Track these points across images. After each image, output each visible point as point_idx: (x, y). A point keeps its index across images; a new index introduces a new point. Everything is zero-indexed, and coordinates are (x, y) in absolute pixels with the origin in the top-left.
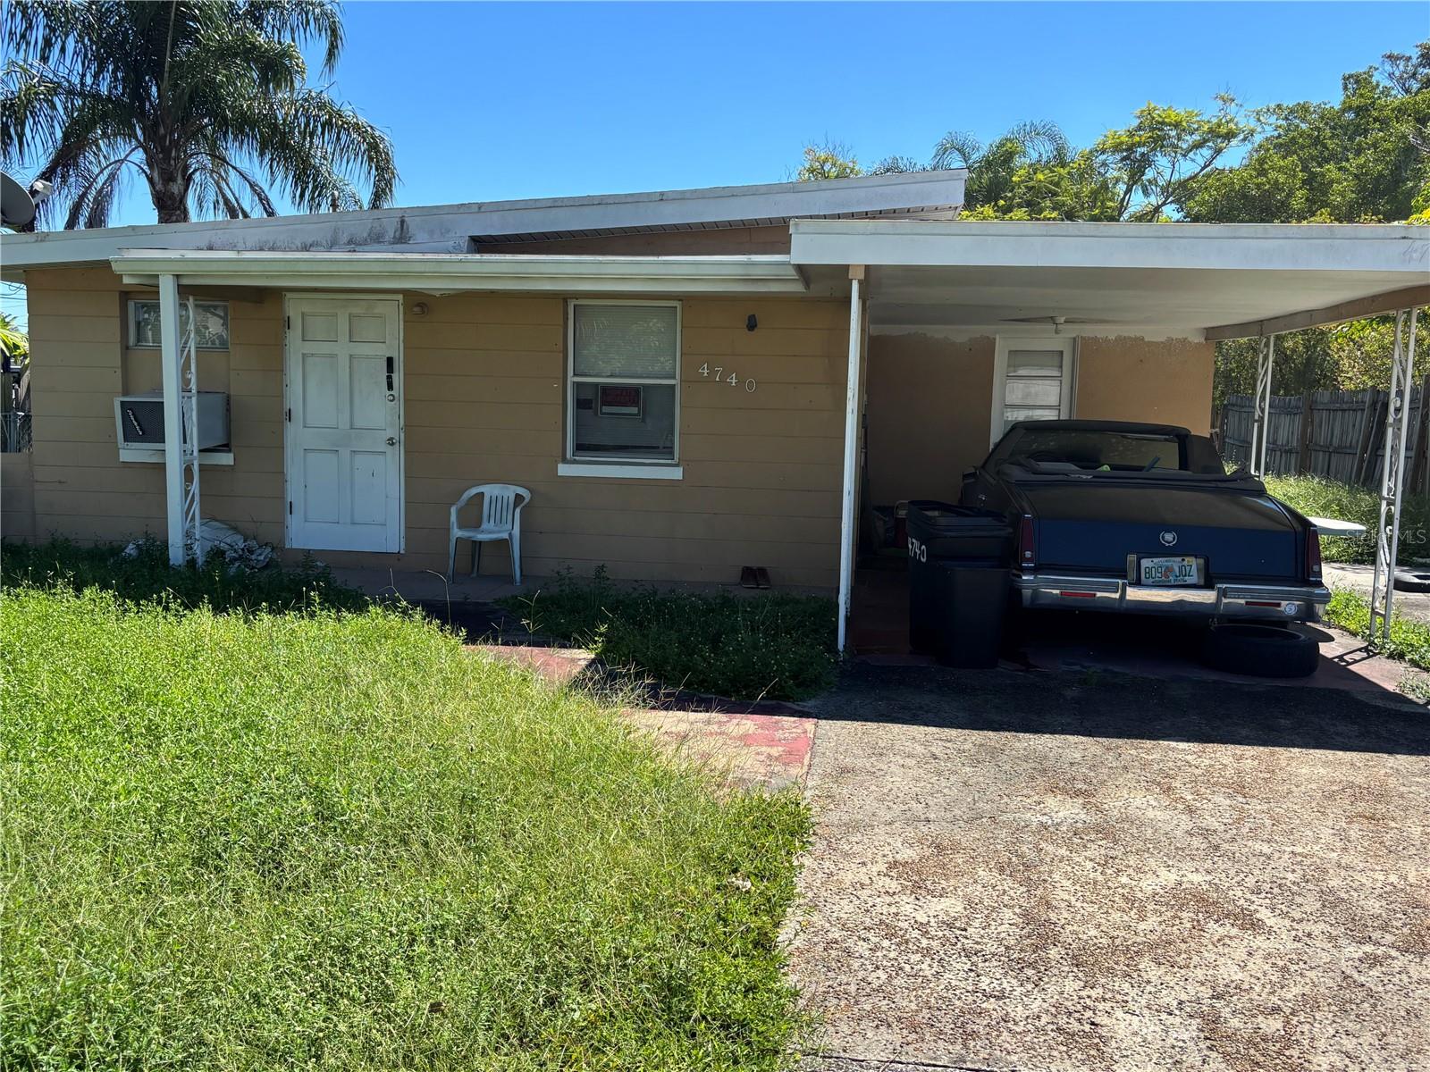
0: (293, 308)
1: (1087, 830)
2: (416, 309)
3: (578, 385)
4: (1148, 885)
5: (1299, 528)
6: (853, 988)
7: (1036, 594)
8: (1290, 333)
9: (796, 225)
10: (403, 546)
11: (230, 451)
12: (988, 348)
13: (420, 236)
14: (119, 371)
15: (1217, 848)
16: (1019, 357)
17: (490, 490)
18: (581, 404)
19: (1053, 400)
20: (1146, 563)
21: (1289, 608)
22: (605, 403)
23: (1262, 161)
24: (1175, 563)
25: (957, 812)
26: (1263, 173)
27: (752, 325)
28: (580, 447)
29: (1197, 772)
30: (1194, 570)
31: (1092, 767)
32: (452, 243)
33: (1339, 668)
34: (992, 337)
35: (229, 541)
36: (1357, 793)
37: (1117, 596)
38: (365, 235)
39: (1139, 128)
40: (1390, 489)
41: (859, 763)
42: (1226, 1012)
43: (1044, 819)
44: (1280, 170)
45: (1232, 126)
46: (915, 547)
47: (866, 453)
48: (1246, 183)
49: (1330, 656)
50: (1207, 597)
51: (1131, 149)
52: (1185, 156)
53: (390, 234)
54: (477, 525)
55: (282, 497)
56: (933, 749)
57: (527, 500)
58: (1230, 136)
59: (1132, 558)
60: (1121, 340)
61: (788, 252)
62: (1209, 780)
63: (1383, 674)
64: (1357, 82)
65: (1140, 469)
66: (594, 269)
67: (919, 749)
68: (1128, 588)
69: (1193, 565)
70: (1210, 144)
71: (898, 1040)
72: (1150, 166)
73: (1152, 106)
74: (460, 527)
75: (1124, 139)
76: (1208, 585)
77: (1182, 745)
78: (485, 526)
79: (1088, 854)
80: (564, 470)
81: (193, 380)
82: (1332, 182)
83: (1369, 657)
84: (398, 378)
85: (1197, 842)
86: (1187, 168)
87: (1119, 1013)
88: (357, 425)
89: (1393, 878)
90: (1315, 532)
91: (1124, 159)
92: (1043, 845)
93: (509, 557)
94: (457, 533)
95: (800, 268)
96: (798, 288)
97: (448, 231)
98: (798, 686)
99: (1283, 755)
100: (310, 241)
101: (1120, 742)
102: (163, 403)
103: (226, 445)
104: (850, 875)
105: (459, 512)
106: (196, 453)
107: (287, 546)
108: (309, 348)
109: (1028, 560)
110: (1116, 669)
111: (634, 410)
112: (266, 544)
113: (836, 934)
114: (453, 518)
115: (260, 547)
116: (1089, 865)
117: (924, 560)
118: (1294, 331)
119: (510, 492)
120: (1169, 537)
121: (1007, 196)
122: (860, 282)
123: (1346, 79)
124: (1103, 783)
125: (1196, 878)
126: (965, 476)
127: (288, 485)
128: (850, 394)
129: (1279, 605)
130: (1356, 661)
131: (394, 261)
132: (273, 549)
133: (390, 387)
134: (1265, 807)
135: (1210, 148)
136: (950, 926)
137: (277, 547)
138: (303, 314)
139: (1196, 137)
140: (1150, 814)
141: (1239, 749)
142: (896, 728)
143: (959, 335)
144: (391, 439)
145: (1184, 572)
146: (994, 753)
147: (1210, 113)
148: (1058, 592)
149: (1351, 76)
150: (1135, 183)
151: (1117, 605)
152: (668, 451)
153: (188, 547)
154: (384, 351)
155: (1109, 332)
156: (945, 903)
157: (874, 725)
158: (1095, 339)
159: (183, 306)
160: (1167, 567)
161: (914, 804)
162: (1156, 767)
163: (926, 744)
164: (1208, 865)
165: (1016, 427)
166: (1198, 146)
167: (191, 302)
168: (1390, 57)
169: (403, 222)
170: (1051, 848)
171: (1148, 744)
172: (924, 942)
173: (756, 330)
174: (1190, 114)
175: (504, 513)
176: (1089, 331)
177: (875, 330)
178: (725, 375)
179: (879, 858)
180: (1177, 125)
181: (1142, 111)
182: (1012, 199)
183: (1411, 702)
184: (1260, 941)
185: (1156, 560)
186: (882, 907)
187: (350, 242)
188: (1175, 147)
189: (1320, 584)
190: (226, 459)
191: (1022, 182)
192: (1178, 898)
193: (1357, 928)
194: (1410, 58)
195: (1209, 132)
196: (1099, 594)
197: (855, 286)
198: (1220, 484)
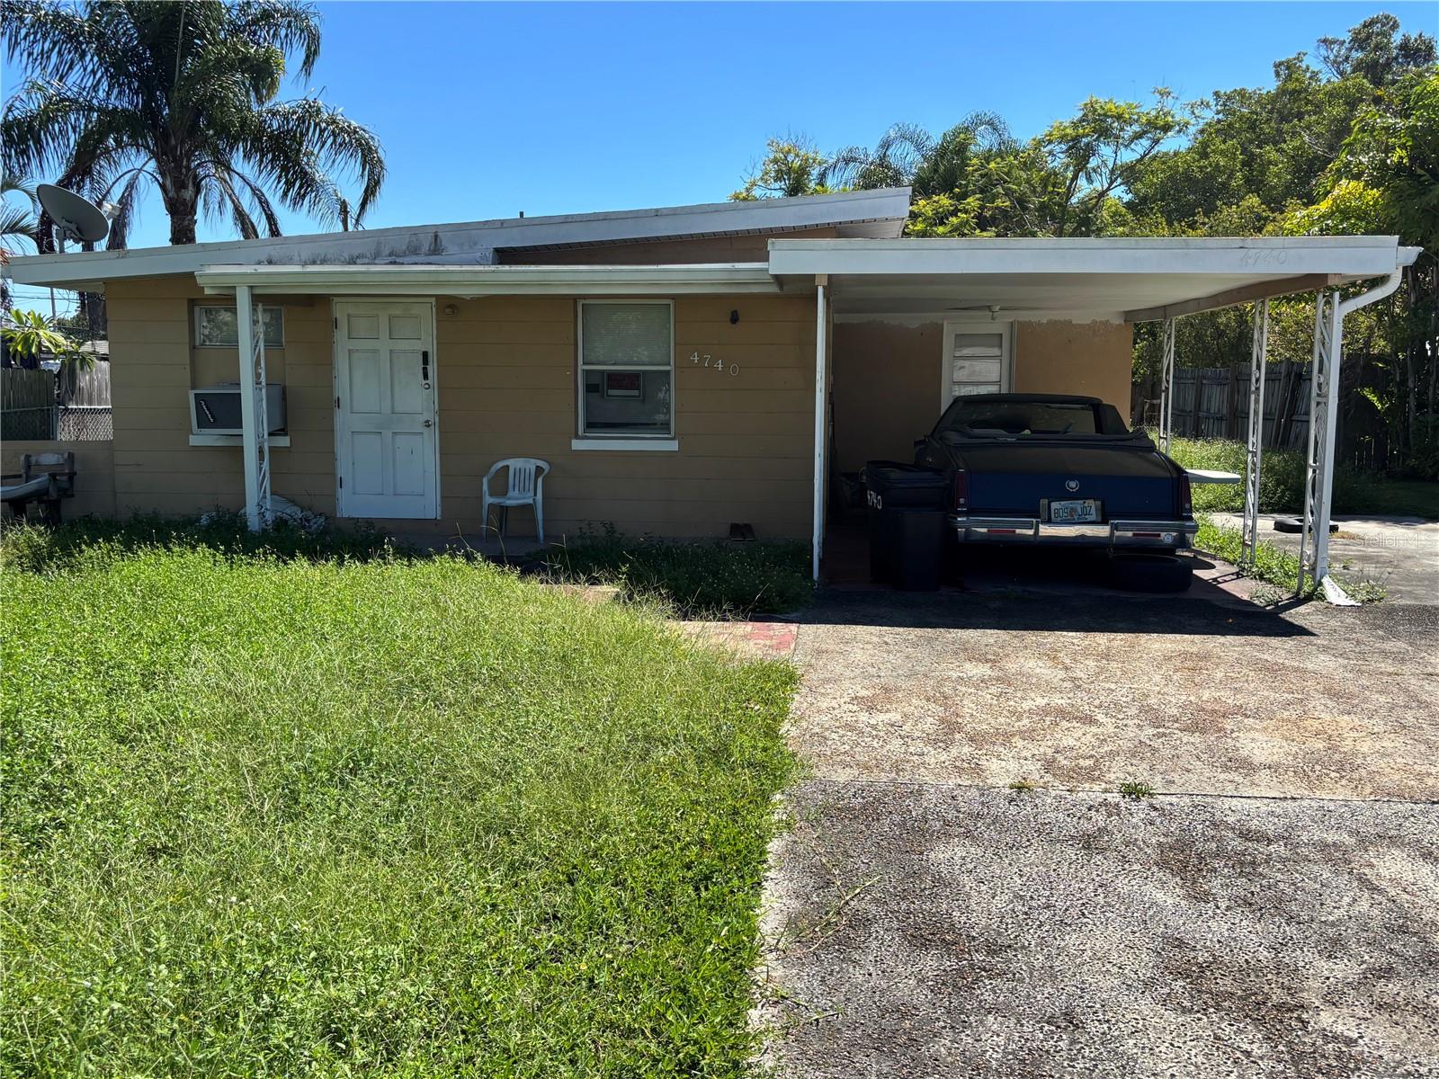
0: (340, 311)
1: (991, 679)
2: (448, 310)
3: (587, 373)
4: (1027, 705)
5: (1175, 475)
6: (829, 753)
7: (968, 532)
8: (1223, 310)
9: (773, 243)
10: (439, 513)
11: (286, 435)
12: (937, 332)
13: (452, 249)
14: (188, 368)
15: (1079, 687)
16: (963, 340)
17: (515, 464)
18: (591, 388)
19: (994, 376)
20: (1055, 505)
21: (1167, 537)
22: (611, 387)
23: (1205, 145)
24: (1078, 505)
25: (901, 672)
26: (1204, 155)
27: (734, 319)
28: (590, 425)
29: (1077, 648)
30: (1093, 511)
31: (1002, 647)
32: (479, 254)
33: (1212, 586)
34: (940, 322)
35: (289, 512)
36: (1186, 656)
37: (1031, 532)
38: (404, 248)
39: (1081, 120)
40: (1253, 444)
41: (831, 647)
42: (1061, 758)
43: (961, 675)
44: (1222, 153)
45: (1170, 119)
46: (873, 498)
47: (833, 426)
48: (1189, 166)
49: (1206, 578)
50: (1102, 531)
51: (1076, 139)
52: (1126, 146)
53: (426, 247)
54: (504, 493)
55: (333, 474)
56: (886, 639)
57: (546, 472)
58: (1166, 128)
59: (1044, 502)
60: (1053, 323)
61: (766, 259)
62: (1086, 653)
63: (1242, 589)
64: (1288, 68)
65: (1058, 432)
66: (605, 277)
67: (875, 639)
68: (1041, 526)
69: (1092, 506)
70: (1149, 135)
71: (857, 773)
72: (1094, 155)
73: (1094, 99)
74: (491, 495)
75: (1069, 131)
76: (1104, 522)
77: (1071, 634)
78: (511, 493)
79: (990, 691)
80: (577, 445)
81: (263, 375)
82: (1270, 163)
83: (1238, 578)
84: (432, 369)
85: (1068, 684)
86: (1128, 156)
87: (994, 760)
88: (397, 410)
89: (1192, 698)
90: (1187, 478)
91: (1071, 148)
92: (958, 687)
93: (534, 520)
94: (489, 499)
95: (779, 279)
96: (774, 289)
97: (475, 244)
98: (784, 603)
99: (1144, 637)
100: (356, 253)
101: (1025, 633)
102: (240, 394)
103: (282, 430)
104: (825, 704)
105: (489, 481)
106: (266, 436)
107: (338, 516)
108: (353, 345)
109: (963, 506)
110: (1031, 589)
111: (635, 393)
112: (320, 515)
113: (817, 730)
114: (485, 487)
115: (315, 517)
116: (988, 696)
117: (880, 507)
118: (1227, 307)
119: (531, 465)
120: (1073, 484)
121: (961, 184)
122: (824, 287)
123: (1277, 65)
124: (1007, 655)
125: (1060, 702)
126: (917, 443)
127: (338, 463)
128: (818, 377)
129: (1159, 535)
130: (1226, 581)
131: (437, 272)
132: (326, 518)
133: (426, 376)
134: (1120, 665)
135: (1149, 138)
136: (892, 725)
137: (330, 518)
138: (349, 316)
139: (1136, 128)
140: (1038, 670)
141: (1112, 636)
142: (859, 628)
143: (913, 321)
144: (427, 421)
145: (1085, 512)
146: (929, 640)
147: (1149, 106)
148: (984, 530)
149: (1281, 64)
150: (1081, 170)
151: (1032, 539)
152: (665, 426)
153: (262, 515)
154: (419, 347)
155: (1042, 317)
156: (889, 715)
157: (842, 626)
158: (1030, 323)
159: (255, 310)
160: (1072, 509)
161: (870, 669)
162: (1048, 646)
163: (880, 636)
164: (1071, 695)
165: (957, 400)
166: (1138, 136)
167: (260, 307)
168: (1325, 41)
169: (436, 237)
170: (964, 689)
171: (1046, 633)
172: (874, 733)
173: (738, 323)
174: (1130, 106)
175: (527, 483)
176: (1024, 316)
177: (839, 319)
178: (714, 361)
179: (845, 695)
180: (1119, 117)
181: (1086, 104)
182: (966, 186)
183: (1255, 605)
184: (1094, 729)
185: (1062, 503)
186: (848, 718)
187: (390, 255)
188: (1117, 137)
189: (1191, 519)
190: (284, 441)
191: (976, 170)
192: (1045, 711)
193: (1157, 721)
194: (1344, 41)
195: (1147, 124)
196: (1018, 531)
197: (820, 290)
198: (1119, 443)
